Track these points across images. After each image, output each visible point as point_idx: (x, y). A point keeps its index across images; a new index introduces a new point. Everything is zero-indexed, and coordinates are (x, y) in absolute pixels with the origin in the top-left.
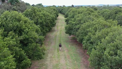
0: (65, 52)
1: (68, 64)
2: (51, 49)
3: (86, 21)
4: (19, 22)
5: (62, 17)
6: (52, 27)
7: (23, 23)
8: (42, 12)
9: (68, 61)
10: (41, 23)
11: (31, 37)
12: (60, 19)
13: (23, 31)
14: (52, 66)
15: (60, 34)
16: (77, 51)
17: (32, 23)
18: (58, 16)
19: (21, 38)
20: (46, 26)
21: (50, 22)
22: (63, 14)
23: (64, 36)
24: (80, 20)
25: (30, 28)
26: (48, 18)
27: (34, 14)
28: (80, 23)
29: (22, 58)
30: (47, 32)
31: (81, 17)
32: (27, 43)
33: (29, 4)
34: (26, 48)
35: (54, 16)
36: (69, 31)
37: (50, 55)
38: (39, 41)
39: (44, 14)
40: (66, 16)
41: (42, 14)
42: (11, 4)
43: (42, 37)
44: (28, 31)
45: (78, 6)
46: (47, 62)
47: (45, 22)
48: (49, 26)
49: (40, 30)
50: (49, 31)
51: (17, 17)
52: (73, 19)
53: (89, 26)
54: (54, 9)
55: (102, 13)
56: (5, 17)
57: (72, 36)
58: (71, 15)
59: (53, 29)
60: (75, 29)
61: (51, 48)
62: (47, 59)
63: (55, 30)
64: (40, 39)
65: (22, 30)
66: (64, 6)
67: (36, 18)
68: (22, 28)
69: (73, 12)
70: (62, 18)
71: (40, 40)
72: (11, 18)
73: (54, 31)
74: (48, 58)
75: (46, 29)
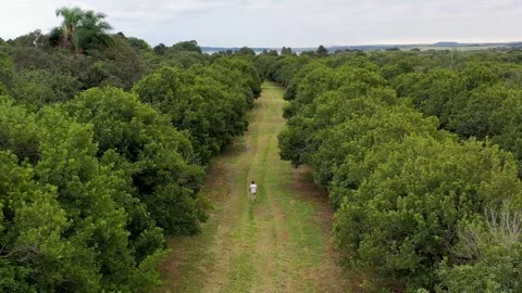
0: (276, 219)
1: (280, 255)
2: (228, 212)
3: (347, 118)
4: (129, 120)
5: (275, 97)
6: (233, 135)
7: (141, 124)
8: (197, 86)
9: (280, 247)
10: (193, 122)
11: (164, 165)
12: (267, 105)
13: (142, 148)
14: (228, 258)
15: (265, 160)
16: (315, 218)
17: (166, 124)
18: (257, 93)
19: (138, 167)
20: (213, 134)
21: (225, 118)
22: (282, 84)
23: (278, 168)
24: (329, 113)
25: (159, 141)
26: (218, 104)
27: (170, 92)
28: (329, 123)
29: (139, 224)
30: (215, 153)
31: (332, 102)
32: (153, 185)
33: (142, 41)
34: (150, 199)
35: (241, 95)
36: (293, 149)
37: (222, 229)
38: (189, 181)
39: (205, 92)
40: (291, 94)
41: (199, 91)
42: (84, 53)
43: (198, 169)
44: (156, 149)
45: (347, 50)
46: (213, 249)
47: (209, 119)
48: (221, 134)
49: (191, 146)
50: (221, 149)
51: (123, 107)
52: (307, 108)
53: (352, 134)
54: (245, 67)
55: (425, 83)
56: (88, 106)
57: (303, 169)
58: (304, 93)
59: (235, 144)
60: (310, 141)
61: (226, 206)
62: (214, 239)
63: (244, 147)
64: (192, 177)
65: (137, 145)
66: (287, 51)
67: (178, 106)
68: (138, 140)
69: (313, 81)
70: (274, 101)
71: (192, 180)
72: (105, 110)
73: (243, 149)
74: (216, 237)
75: (210, 143)
